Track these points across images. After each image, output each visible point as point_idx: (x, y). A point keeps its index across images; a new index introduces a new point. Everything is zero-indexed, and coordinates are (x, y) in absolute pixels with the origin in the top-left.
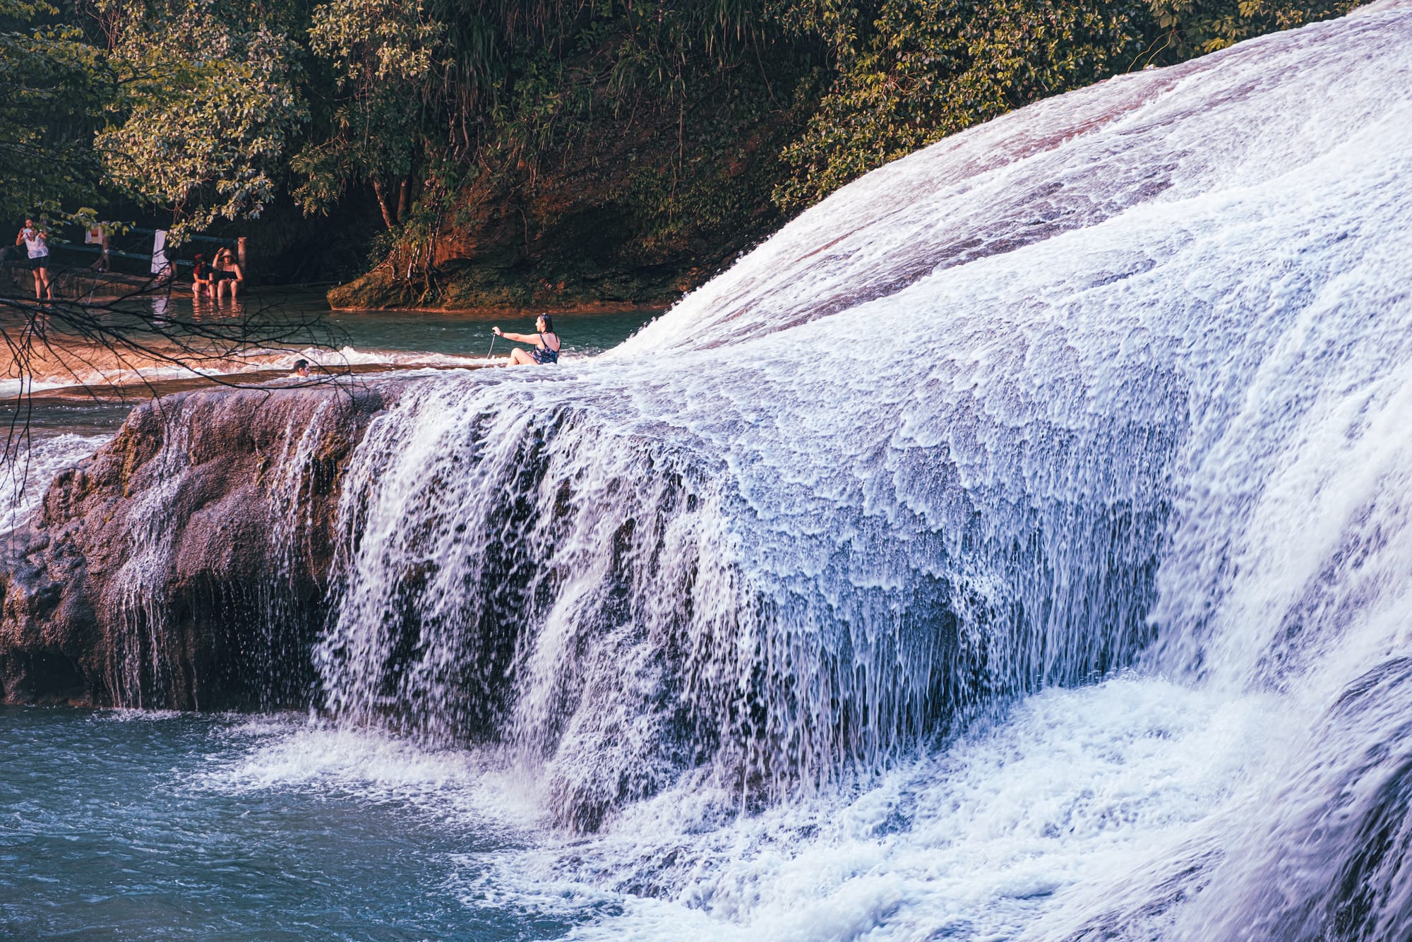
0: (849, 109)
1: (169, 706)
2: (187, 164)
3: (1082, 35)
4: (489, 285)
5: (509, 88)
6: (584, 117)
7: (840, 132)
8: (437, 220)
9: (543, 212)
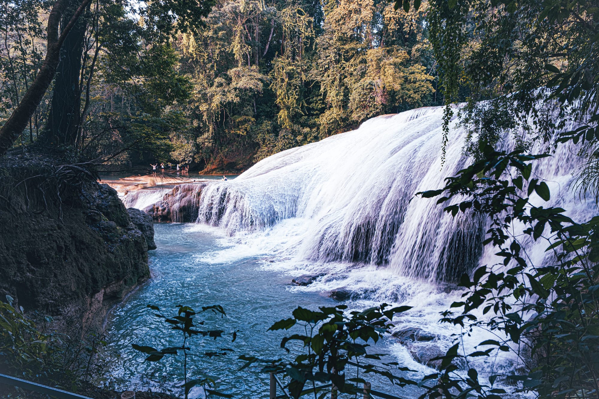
0: (262, 151)
1: (179, 222)
2: (181, 156)
3: (289, 143)
4: (218, 172)
5: (221, 148)
6: (230, 152)
7: (261, 154)
8: (212, 164)
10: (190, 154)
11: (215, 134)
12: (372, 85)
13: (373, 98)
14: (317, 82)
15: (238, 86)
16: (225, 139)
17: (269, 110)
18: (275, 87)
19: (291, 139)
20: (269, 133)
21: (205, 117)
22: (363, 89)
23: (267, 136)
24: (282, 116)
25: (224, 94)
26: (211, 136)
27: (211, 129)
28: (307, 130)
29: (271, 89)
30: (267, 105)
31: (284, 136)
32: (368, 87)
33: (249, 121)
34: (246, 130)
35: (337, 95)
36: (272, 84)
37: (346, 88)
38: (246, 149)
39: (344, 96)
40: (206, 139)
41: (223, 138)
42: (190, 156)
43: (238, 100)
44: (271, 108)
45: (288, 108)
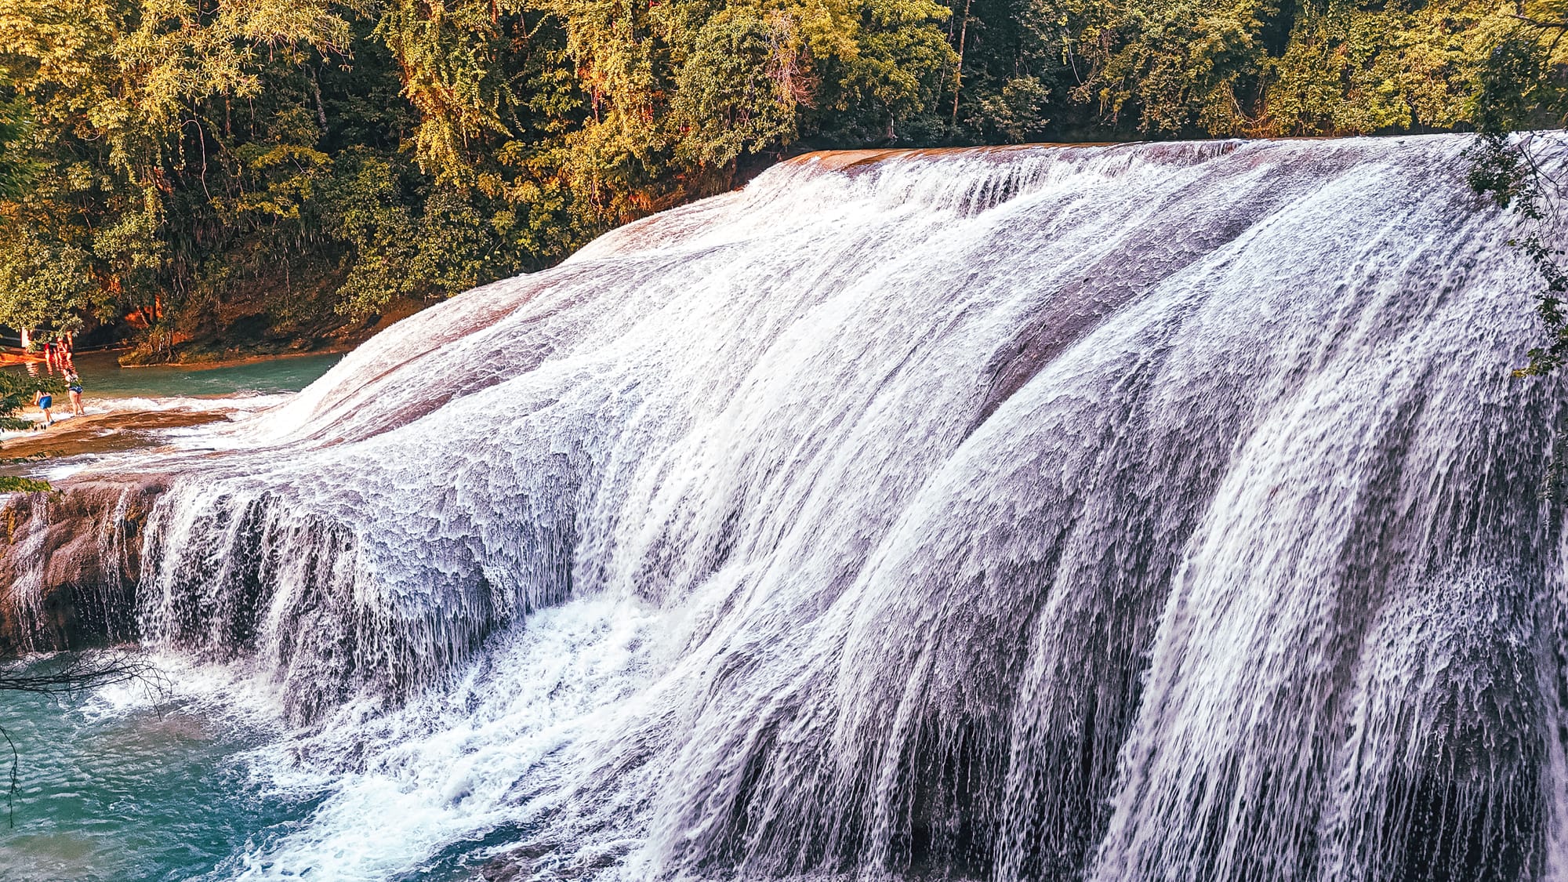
0: (366, 272)
1: (51, 649)
2: (34, 314)
3: (467, 239)
4: (202, 352)
5: (202, 265)
6: (241, 277)
7: (363, 281)
8: (170, 325)
9: (225, 319)
10: (72, 303)
11: (171, 215)
12: (761, 38)
13: (765, 86)
14: (554, 20)
15: (249, 31)
16: (213, 232)
17: (376, 116)
18: (393, 32)
19: (471, 226)
20: (388, 205)
21: (117, 156)
22: (729, 52)
23: (380, 217)
24: (434, 145)
25: (191, 60)
26: (152, 225)
27: (149, 200)
28: (526, 191)
29: (381, 40)
30: (369, 100)
31: (445, 215)
32: (746, 45)
33: (307, 163)
34: (297, 198)
35: (629, 69)
36: (381, 24)
37: (659, 42)
38: (301, 266)
39: (655, 71)
40: (136, 237)
41: (206, 227)
42: (74, 310)
43: (256, 88)
44: (383, 110)
45: (451, 114)
